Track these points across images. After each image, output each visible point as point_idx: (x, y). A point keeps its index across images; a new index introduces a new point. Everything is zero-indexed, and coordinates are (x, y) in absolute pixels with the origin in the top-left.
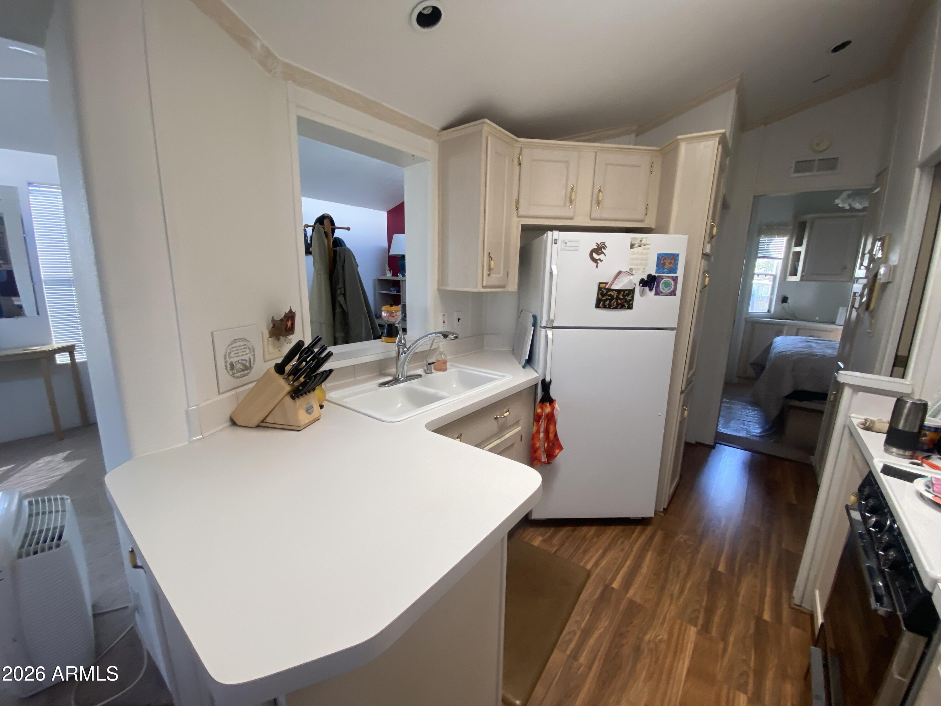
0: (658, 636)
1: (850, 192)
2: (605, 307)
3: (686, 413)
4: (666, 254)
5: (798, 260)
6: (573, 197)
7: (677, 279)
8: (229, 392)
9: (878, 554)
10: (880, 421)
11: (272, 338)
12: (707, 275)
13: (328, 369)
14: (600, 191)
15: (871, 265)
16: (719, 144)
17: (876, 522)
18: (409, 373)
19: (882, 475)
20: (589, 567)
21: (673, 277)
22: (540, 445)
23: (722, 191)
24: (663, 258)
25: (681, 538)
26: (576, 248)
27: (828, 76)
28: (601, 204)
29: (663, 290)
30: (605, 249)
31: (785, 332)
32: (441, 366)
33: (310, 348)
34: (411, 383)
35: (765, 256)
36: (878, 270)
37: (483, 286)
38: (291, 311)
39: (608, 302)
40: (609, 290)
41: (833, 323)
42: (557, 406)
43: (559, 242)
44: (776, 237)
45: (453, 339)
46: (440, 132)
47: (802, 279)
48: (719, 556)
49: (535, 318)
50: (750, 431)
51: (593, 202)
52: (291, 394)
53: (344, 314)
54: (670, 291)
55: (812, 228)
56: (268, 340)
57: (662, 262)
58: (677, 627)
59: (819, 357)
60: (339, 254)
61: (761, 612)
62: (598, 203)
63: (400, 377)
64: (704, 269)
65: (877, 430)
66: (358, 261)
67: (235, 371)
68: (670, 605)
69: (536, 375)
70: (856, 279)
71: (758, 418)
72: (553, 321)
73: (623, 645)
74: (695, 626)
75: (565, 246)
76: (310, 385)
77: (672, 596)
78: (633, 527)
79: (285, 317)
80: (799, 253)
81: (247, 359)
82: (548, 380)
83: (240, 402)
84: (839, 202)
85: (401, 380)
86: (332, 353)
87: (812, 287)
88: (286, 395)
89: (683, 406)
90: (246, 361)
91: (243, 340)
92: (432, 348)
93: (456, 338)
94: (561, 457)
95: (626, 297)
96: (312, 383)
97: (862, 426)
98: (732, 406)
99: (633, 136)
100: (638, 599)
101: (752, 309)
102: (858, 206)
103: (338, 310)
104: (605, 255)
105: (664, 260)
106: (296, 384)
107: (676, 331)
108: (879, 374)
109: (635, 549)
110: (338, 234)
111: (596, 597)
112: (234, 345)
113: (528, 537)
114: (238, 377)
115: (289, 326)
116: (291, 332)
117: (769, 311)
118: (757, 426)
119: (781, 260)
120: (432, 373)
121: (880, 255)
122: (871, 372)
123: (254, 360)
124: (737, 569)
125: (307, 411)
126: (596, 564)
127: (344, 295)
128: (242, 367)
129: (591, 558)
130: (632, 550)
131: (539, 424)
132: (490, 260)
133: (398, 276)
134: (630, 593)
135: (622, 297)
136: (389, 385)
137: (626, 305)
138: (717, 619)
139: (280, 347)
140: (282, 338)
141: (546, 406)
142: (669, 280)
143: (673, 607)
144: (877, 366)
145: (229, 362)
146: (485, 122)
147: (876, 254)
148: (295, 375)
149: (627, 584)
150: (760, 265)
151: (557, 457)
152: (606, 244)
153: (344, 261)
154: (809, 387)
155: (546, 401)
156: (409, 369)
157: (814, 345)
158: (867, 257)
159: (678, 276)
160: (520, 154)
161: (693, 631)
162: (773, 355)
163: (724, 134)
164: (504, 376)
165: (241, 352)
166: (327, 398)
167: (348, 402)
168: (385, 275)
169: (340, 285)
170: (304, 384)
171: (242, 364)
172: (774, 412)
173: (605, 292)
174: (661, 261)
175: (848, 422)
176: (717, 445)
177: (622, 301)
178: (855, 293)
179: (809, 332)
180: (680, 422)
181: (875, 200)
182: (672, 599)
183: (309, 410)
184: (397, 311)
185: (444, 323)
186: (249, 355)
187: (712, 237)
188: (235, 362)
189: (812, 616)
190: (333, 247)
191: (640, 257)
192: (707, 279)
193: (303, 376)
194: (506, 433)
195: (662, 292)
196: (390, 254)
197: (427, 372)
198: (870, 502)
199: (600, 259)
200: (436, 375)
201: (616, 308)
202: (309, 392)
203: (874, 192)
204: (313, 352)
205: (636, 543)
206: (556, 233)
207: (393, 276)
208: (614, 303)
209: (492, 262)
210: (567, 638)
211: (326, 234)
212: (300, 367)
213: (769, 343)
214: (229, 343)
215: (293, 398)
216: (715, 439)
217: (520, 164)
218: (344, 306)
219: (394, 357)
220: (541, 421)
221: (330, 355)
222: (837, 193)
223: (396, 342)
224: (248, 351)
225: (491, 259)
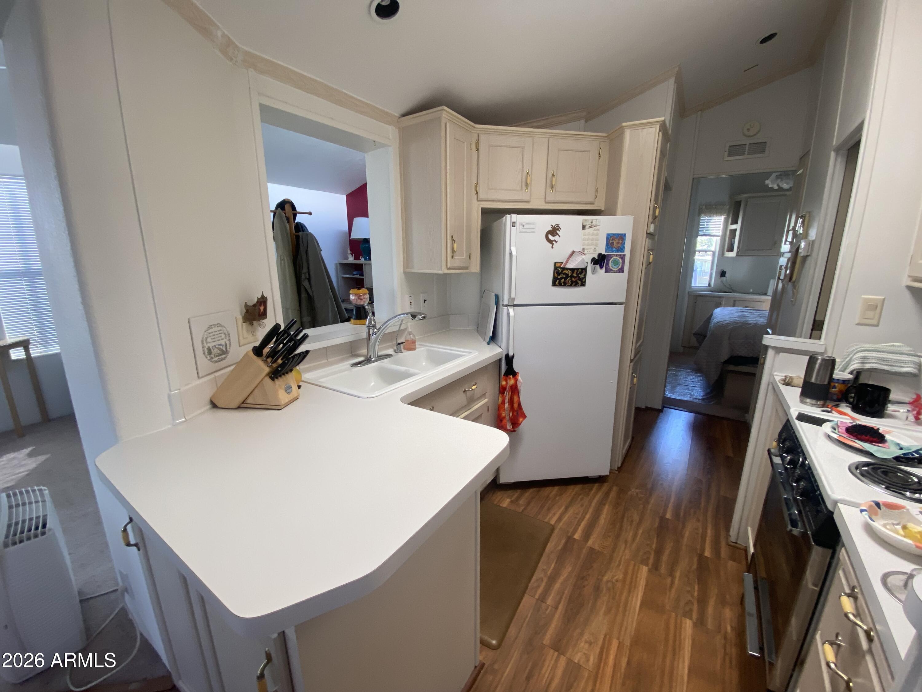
0: (615, 576)
1: (779, 173)
2: (560, 285)
3: (635, 379)
4: (614, 234)
5: (734, 237)
6: (528, 182)
7: (625, 257)
8: (208, 376)
9: (792, 486)
10: (798, 377)
11: (246, 323)
12: (651, 253)
13: (304, 350)
14: (553, 175)
15: (794, 240)
16: (660, 131)
17: (790, 459)
18: (380, 353)
19: (797, 422)
20: (553, 522)
21: (621, 255)
22: (505, 415)
23: (664, 174)
24: (612, 238)
25: (633, 491)
26: (533, 231)
27: (757, 65)
28: (554, 188)
29: (613, 268)
30: (559, 231)
31: (723, 304)
32: (411, 346)
33: (286, 331)
34: (383, 362)
35: (705, 233)
36: (800, 245)
37: (447, 268)
38: (263, 296)
39: (563, 280)
40: (564, 269)
41: (765, 294)
42: (519, 378)
43: (517, 225)
44: (715, 216)
45: (421, 319)
46: (399, 118)
47: (737, 255)
48: (666, 506)
49: (497, 297)
50: (694, 395)
51: (548, 185)
52: (270, 375)
53: (310, 299)
54: (618, 269)
55: (746, 205)
56: (242, 326)
57: (611, 242)
58: (631, 568)
59: (751, 325)
60: (302, 239)
61: (703, 549)
62: (552, 187)
63: (372, 357)
64: (649, 248)
65: (795, 385)
66: (321, 246)
67: (212, 356)
68: (624, 551)
69: (499, 350)
70: (782, 254)
71: (701, 383)
72: (514, 299)
73: (584, 587)
74: (647, 565)
75: (523, 229)
76: (289, 365)
77: (626, 542)
78: (591, 485)
79: (257, 302)
80: (735, 230)
81: (224, 343)
82: (511, 354)
83: (219, 385)
84: (769, 183)
85: (373, 360)
86: (308, 335)
87: (747, 262)
88: (266, 376)
89: (632, 373)
90: (223, 346)
91: (219, 325)
92: (402, 328)
93: (424, 318)
94: (525, 425)
95: (580, 275)
96: (291, 363)
97: (783, 382)
98: (677, 373)
99: (583, 121)
100: (597, 547)
101: (695, 284)
102: (785, 186)
103: (304, 295)
104: (560, 236)
105: (612, 239)
106: (275, 365)
107: (624, 305)
108: (800, 337)
109: (593, 504)
110: (299, 218)
111: (560, 548)
112: (211, 331)
113: (498, 499)
114: (216, 362)
115: (261, 312)
116: (264, 316)
117: (709, 285)
118: (700, 390)
119: (720, 238)
120: (402, 352)
121: (801, 232)
122: (794, 336)
123: (230, 345)
124: (682, 514)
125: (286, 390)
126: (559, 520)
127: (309, 279)
128: (219, 352)
129: (554, 514)
130: (590, 505)
131: (504, 396)
132: (453, 243)
133: (360, 260)
134: (590, 543)
135: (575, 275)
136: (361, 365)
137: (580, 283)
138: (665, 558)
139: (254, 332)
140: (255, 323)
141: (510, 378)
142: (618, 258)
143: (627, 551)
144: (798, 331)
145: (207, 347)
146: (443, 110)
147: (799, 230)
148: (273, 358)
149: (587, 535)
150: (701, 242)
151: (521, 425)
152: (560, 226)
153: (308, 246)
154: (743, 352)
155: (510, 374)
156: (380, 350)
157: (748, 314)
158: (791, 232)
159: (625, 255)
160: (478, 140)
161: (644, 570)
162: (713, 325)
163: (664, 122)
164: (470, 353)
165: (217, 337)
166: (303, 379)
167: (323, 381)
168: (347, 259)
169: (305, 270)
170: (282, 366)
171: (219, 349)
172: (714, 377)
173: (560, 271)
174: (609, 241)
175: (771, 380)
176: (665, 409)
177: (576, 279)
178: (781, 266)
179: (745, 303)
180: (630, 388)
181: (799, 181)
182: (626, 545)
183: (288, 389)
184: (364, 294)
185: (411, 304)
186: (225, 340)
187: (655, 218)
188: (212, 347)
189: (746, 550)
190: (295, 232)
191: (591, 237)
192: (651, 257)
193: (281, 358)
194: (474, 405)
195: (611, 270)
196: (352, 237)
197: (397, 351)
198: (786, 444)
199: (555, 240)
200: (406, 354)
201: (571, 286)
202: (287, 373)
203: (798, 173)
204: (289, 334)
205: (593, 499)
206: (514, 216)
207: (355, 259)
208: (568, 281)
209: (455, 245)
210: (535, 585)
211: (288, 219)
212: (277, 350)
213: (710, 314)
214: (205, 328)
215: (272, 379)
216: (663, 403)
217: (478, 150)
218: (309, 291)
219: (365, 338)
220: (505, 393)
221: (305, 337)
222: (767, 175)
223: (366, 324)
224: (223, 336)
225: (455, 242)
